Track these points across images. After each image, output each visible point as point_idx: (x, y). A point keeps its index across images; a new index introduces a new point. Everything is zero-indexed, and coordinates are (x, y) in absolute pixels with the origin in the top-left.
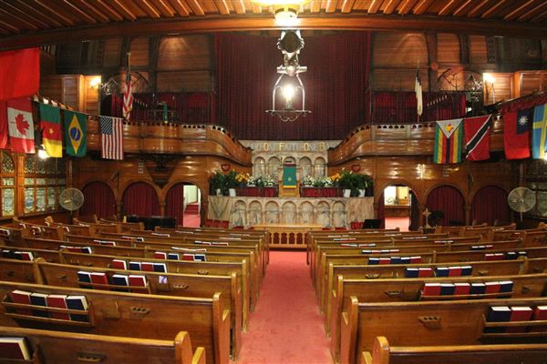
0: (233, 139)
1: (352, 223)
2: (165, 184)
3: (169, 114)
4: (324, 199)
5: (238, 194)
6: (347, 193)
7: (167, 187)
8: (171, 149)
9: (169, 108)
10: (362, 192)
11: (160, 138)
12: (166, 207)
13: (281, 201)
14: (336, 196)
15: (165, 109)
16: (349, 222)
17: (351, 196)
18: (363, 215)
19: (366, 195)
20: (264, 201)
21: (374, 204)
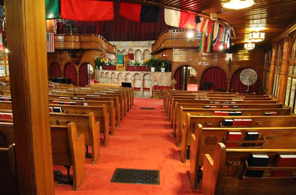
0: (105, 41)
1: (155, 86)
2: (78, 63)
3: (73, 30)
4: (137, 72)
5: (103, 69)
6: (153, 69)
7: (80, 65)
8: (78, 47)
9: (73, 27)
10: (163, 69)
11: (72, 42)
12: (80, 74)
13: (117, 73)
14: (145, 71)
15: (71, 28)
16: (153, 85)
17: (155, 71)
18: (163, 82)
19: (166, 71)
20: (110, 72)
21: (171, 76)
